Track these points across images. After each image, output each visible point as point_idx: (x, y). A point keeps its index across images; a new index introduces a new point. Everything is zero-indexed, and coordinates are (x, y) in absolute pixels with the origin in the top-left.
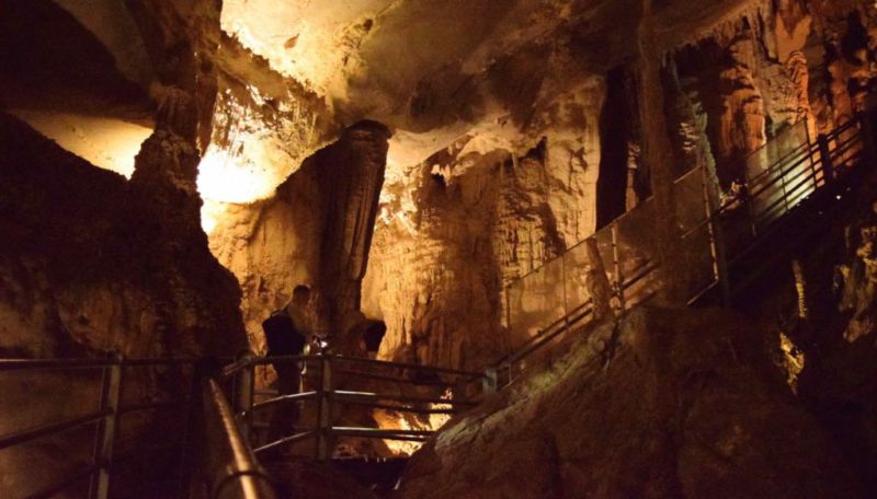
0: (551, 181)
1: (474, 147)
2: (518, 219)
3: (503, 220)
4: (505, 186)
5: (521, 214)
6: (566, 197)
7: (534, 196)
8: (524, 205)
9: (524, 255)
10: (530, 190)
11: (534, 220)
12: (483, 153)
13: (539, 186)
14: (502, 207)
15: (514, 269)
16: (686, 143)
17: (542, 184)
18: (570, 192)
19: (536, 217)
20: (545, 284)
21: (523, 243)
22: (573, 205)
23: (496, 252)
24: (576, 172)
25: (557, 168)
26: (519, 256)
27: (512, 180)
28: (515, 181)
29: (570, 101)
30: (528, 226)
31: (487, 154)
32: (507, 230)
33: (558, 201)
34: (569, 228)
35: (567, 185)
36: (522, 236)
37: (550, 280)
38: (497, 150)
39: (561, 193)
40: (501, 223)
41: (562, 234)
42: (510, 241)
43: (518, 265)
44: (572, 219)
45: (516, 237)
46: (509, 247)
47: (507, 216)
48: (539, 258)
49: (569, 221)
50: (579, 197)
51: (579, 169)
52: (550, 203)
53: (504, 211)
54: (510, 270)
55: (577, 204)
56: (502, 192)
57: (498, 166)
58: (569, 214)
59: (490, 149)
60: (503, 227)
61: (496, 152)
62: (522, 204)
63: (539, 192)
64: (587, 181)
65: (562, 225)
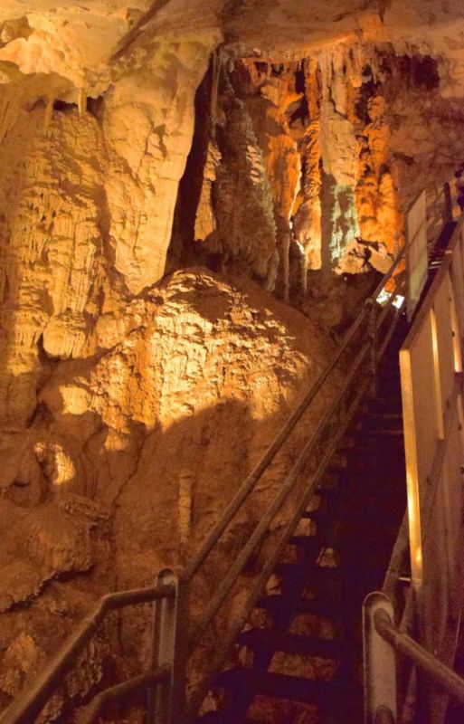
0: (112, 156)
1: (15, 54)
2: (63, 196)
3: (38, 190)
4: (45, 138)
5: (67, 189)
6: (131, 186)
7: (87, 170)
8: (73, 179)
9: (61, 259)
10: (81, 158)
11: (85, 205)
12: (25, 70)
13: (94, 158)
14: (37, 168)
15: (43, 277)
16: (253, 172)
17: (98, 155)
18: (137, 181)
19: (89, 202)
20: (85, 313)
21: (62, 238)
22: (137, 203)
23: (15, 241)
24: (151, 155)
25: (124, 140)
26: (51, 257)
27: (56, 131)
28: (61, 136)
29: (172, 51)
30: (75, 214)
31: (32, 76)
32: (42, 209)
33: (119, 189)
34: (126, 236)
35: (134, 170)
36: (62, 226)
37: (92, 309)
38: (53, 75)
39: (125, 178)
40: (33, 194)
41: (115, 242)
42: (41, 228)
43: (50, 272)
44: (133, 222)
45: (52, 225)
46: (40, 238)
47: (44, 185)
48: (83, 270)
49: (128, 225)
50: (149, 193)
51: (157, 153)
52: (107, 187)
53: (41, 177)
54: (34, 277)
55: (143, 205)
56: (41, 145)
57: (41, 102)
58: (129, 214)
59: (41, 68)
60: (36, 202)
61: (49, 77)
62: (70, 175)
63: (94, 165)
64: (163, 174)
65: (119, 227)
